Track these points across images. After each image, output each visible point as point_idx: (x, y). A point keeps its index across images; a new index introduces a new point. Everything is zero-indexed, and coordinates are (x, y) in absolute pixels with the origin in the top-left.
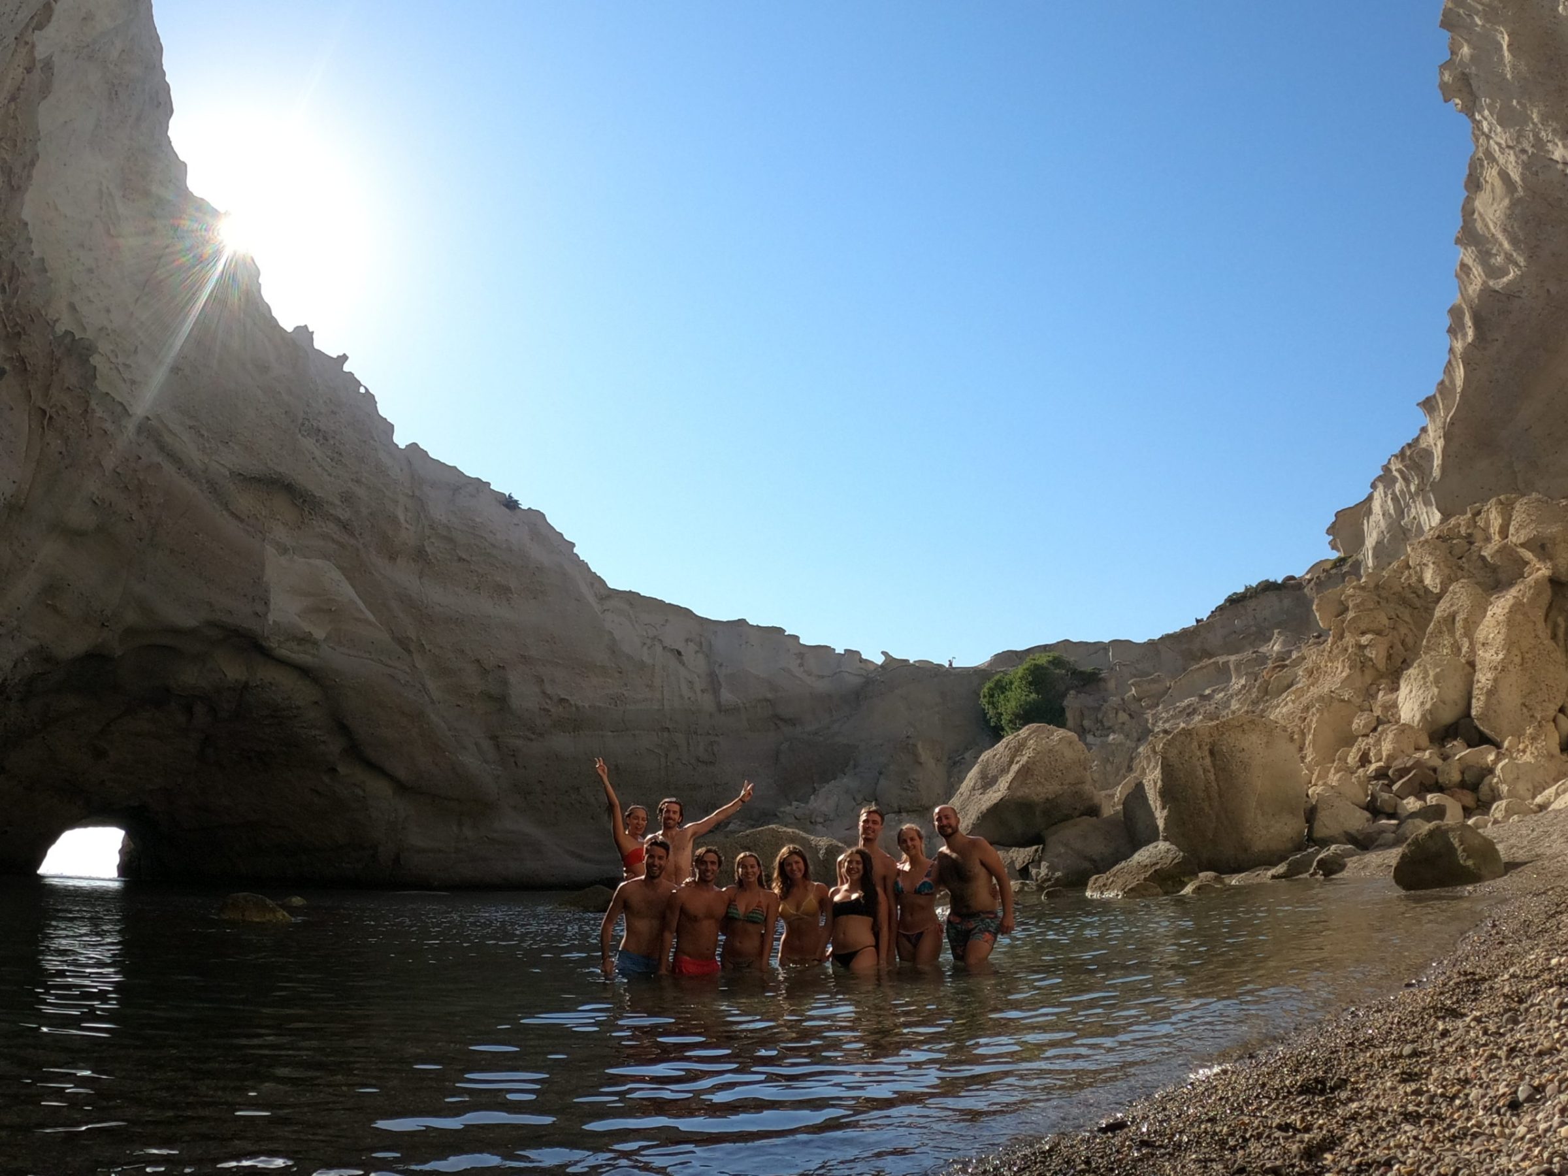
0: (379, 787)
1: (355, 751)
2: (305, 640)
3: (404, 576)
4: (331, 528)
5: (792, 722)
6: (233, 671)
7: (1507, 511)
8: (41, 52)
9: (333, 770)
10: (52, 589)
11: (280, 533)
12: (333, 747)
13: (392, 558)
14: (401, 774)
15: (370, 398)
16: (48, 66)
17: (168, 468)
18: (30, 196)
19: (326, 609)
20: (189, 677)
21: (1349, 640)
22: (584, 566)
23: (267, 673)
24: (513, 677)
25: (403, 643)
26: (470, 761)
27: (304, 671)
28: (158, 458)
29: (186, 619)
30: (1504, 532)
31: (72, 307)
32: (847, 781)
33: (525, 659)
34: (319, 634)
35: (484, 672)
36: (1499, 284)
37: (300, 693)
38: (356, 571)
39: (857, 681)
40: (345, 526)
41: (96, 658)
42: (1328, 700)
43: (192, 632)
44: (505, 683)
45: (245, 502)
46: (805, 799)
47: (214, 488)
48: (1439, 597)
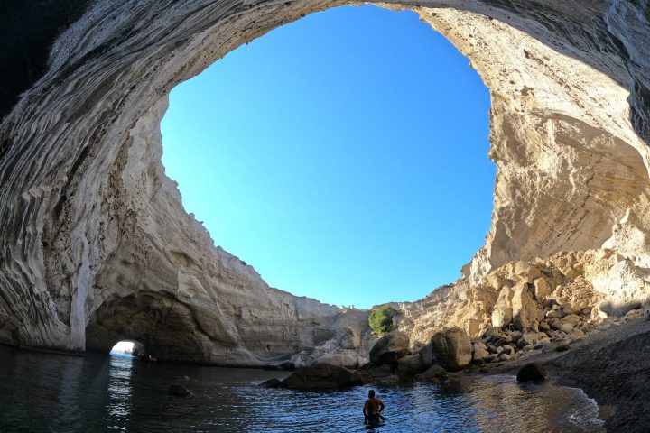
0: (205, 338)
1: (199, 328)
2: (187, 297)
3: (214, 281)
4: (197, 268)
5: (318, 324)
6: (167, 304)
7: (513, 265)
8: (131, 135)
9: (193, 333)
10: (120, 279)
11: (182, 268)
12: (193, 326)
13: (212, 276)
14: (212, 335)
15: (208, 233)
16: (132, 138)
17: (154, 248)
18: (124, 172)
19: (194, 289)
20: (155, 304)
21: (474, 302)
22: (263, 281)
23: (177, 306)
24: (243, 310)
25: (214, 299)
26: (230, 332)
27: (187, 305)
28: (151, 245)
29: (156, 289)
30: (514, 271)
31: (132, 203)
32: (333, 340)
33: (247, 305)
34: (191, 295)
35: (235, 308)
36: (504, 205)
37: (185, 311)
38: (202, 279)
39: (335, 313)
40: (200, 267)
41: (131, 297)
42: (471, 320)
43: (157, 293)
44: (241, 311)
45: (173, 258)
46: (321, 345)
47: (166, 255)
48: (499, 291)
